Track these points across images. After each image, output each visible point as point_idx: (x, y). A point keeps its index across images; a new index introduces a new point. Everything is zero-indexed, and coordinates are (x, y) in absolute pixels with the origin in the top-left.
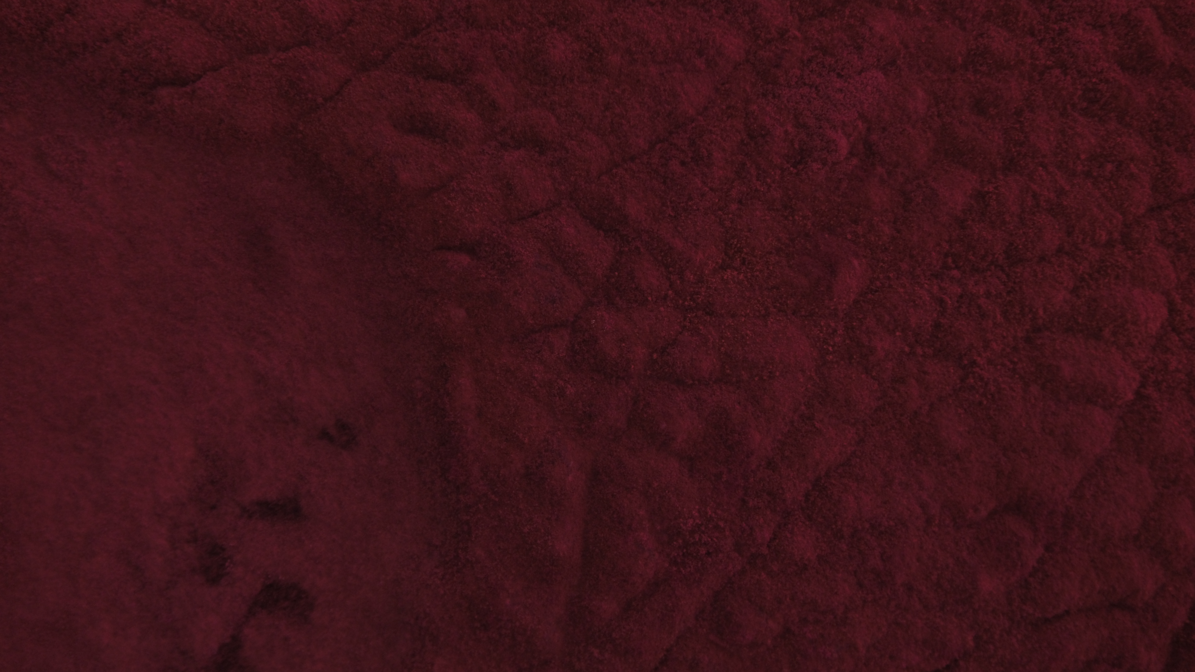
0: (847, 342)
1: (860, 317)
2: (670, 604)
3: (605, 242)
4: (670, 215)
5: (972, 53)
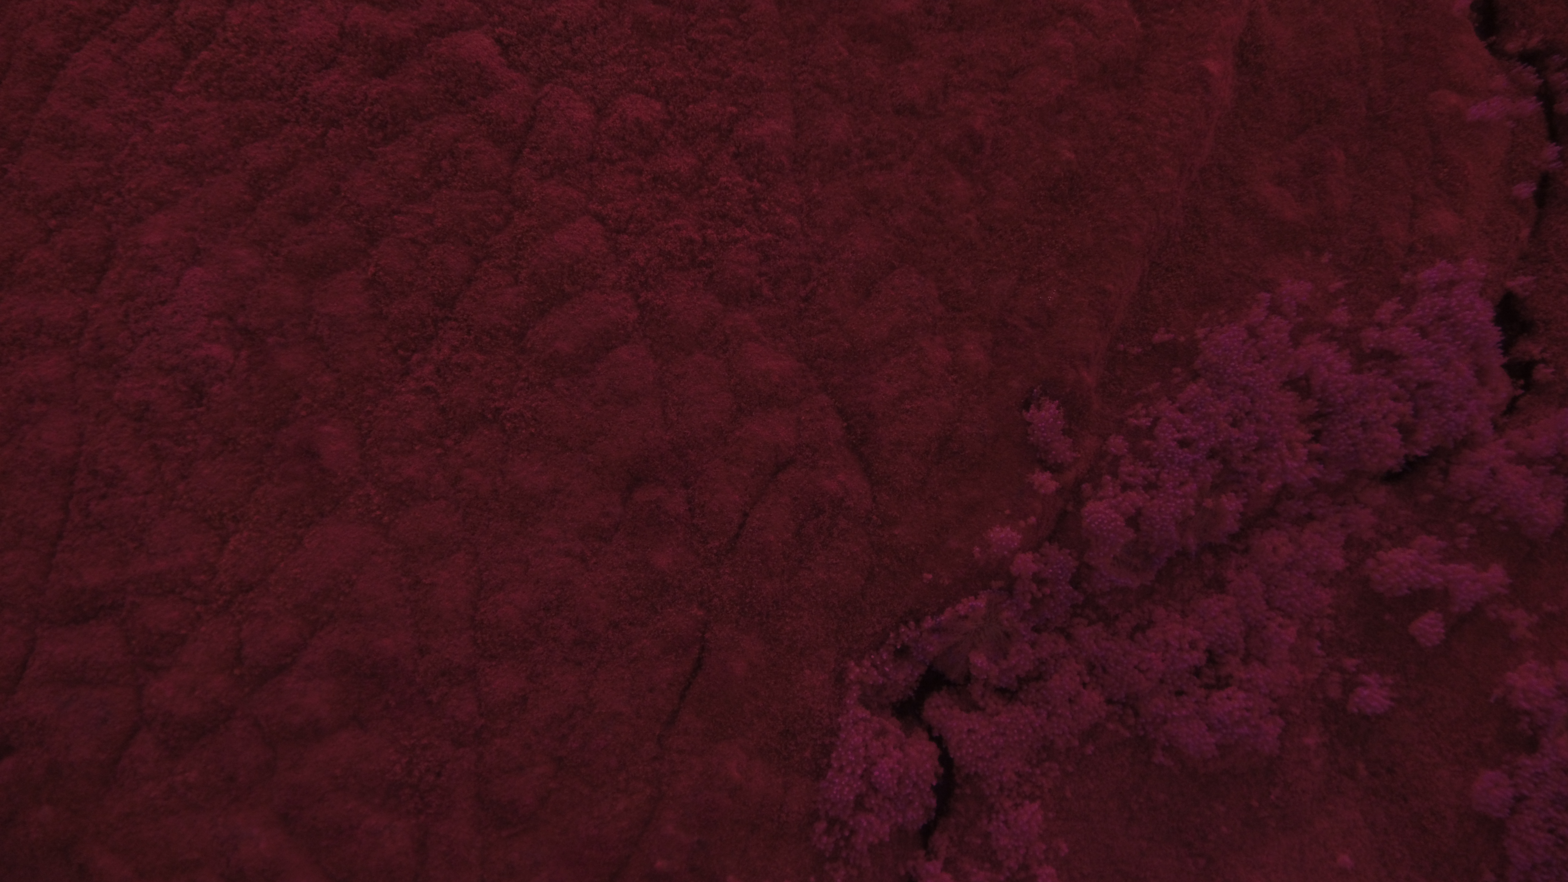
1: (375, 465)
2: (446, 848)
3: (100, 627)
4: (133, 548)
5: (252, 183)
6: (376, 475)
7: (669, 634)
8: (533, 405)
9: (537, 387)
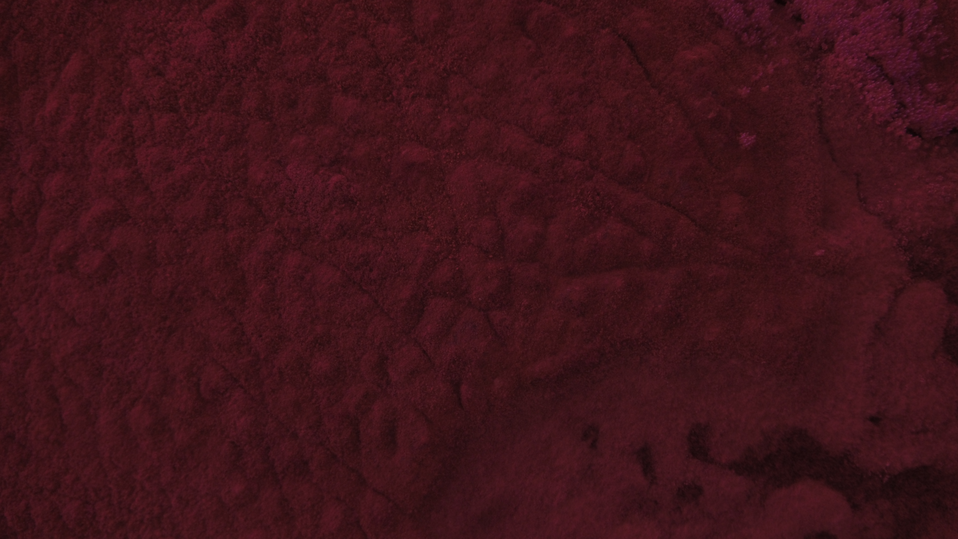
0: (452, 145)
1: (435, 142)
2: (634, 209)
3: (431, 305)
4: (404, 270)
5: (261, 117)
6: (440, 144)
7: (606, 50)
8: (453, 50)
9: (445, 43)
